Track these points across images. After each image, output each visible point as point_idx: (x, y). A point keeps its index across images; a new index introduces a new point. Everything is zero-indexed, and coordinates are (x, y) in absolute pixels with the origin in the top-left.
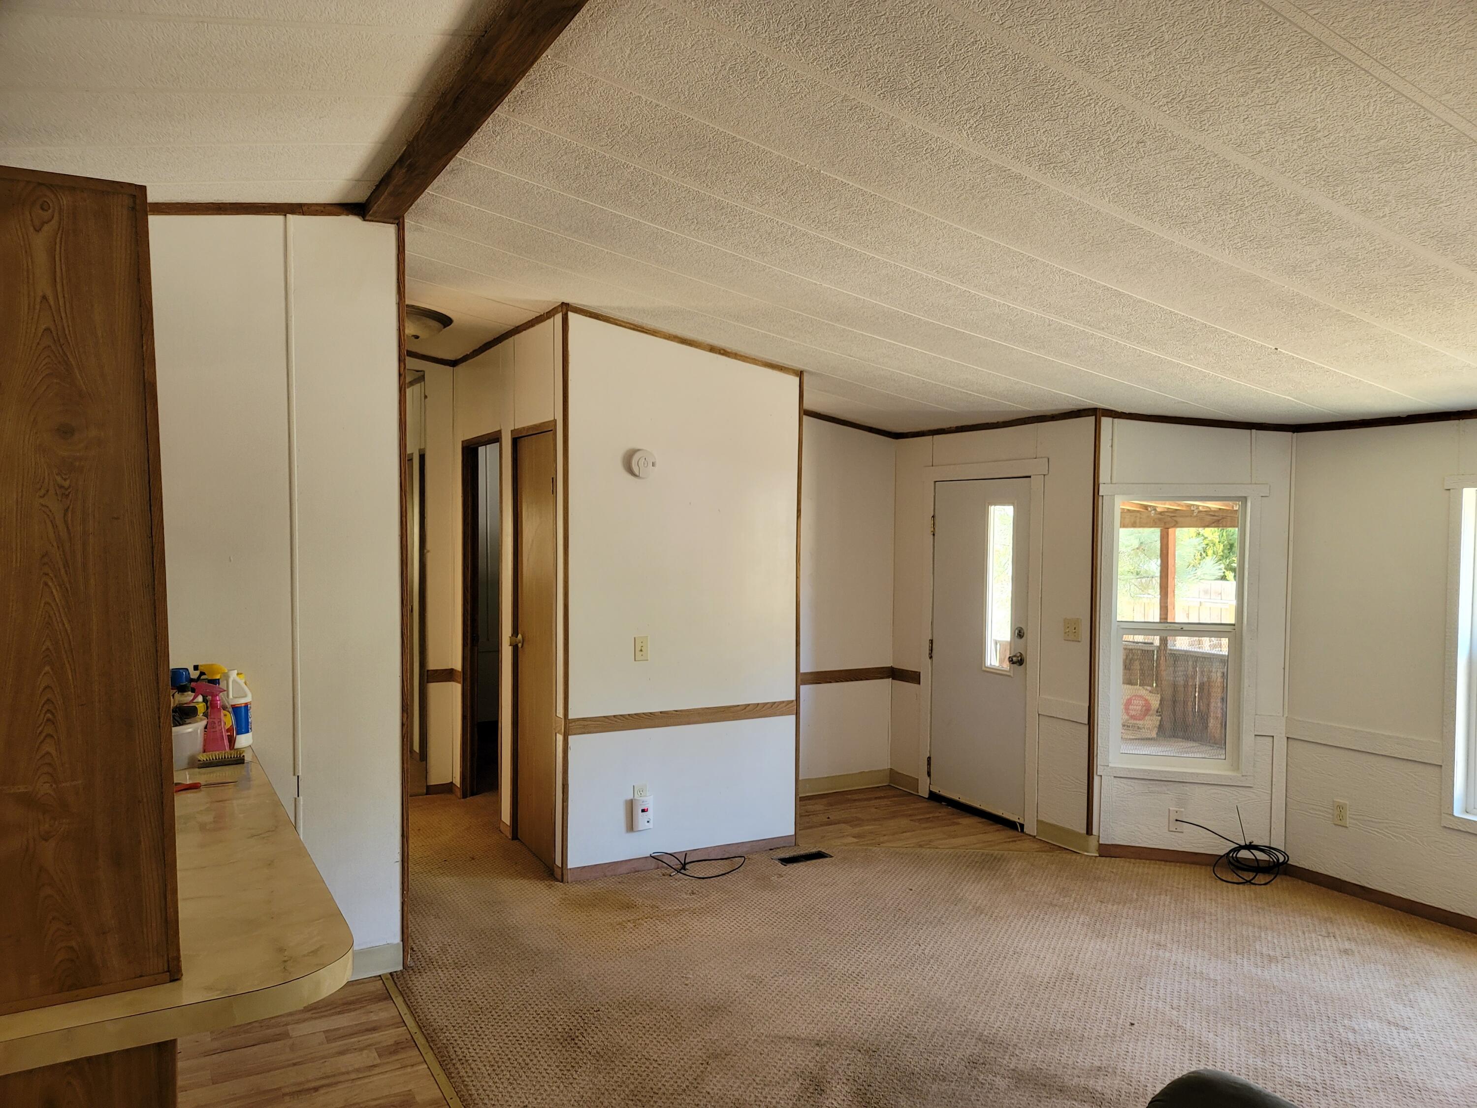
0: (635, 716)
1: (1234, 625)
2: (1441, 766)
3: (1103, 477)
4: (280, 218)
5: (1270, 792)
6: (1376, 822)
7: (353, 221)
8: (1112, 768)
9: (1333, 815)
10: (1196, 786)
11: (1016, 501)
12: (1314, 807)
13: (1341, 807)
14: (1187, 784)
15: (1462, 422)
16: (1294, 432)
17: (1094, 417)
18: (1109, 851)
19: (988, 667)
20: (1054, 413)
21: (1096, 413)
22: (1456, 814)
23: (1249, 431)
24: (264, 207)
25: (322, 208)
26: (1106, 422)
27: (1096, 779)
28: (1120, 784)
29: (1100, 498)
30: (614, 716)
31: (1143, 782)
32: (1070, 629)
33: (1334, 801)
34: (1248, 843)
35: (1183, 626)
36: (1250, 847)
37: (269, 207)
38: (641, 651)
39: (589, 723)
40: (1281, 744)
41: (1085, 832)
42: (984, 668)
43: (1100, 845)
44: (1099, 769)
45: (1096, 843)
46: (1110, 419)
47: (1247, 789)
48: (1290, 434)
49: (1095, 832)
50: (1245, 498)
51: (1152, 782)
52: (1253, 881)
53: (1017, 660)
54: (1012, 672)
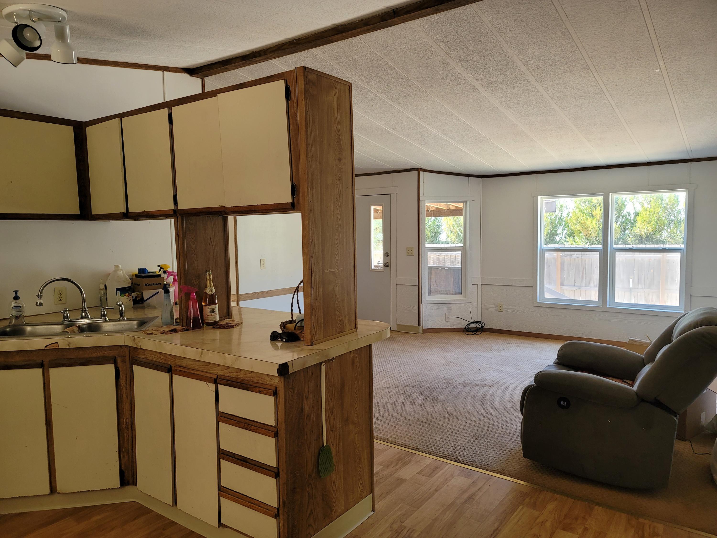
0: (262, 293)
1: (463, 247)
2: (533, 287)
3: (421, 194)
4: (161, 72)
5: (476, 304)
6: (512, 308)
7: (186, 76)
8: (427, 301)
9: (498, 308)
10: (454, 304)
11: (384, 204)
12: (491, 307)
13: (500, 305)
14: (451, 304)
15: (537, 175)
16: (482, 178)
17: (417, 171)
18: (427, 331)
19: (372, 269)
20: (400, 169)
21: (418, 170)
22: (538, 302)
23: (468, 177)
24: (155, 67)
25: (176, 69)
26: (422, 173)
27: (421, 305)
28: (429, 306)
29: (420, 202)
30: (255, 293)
31: (437, 305)
32: (409, 252)
33: (498, 304)
34: (473, 321)
35: (447, 248)
36: (474, 322)
37: (158, 67)
38: (263, 265)
39: (246, 296)
40: (480, 287)
41: (418, 325)
42: (371, 270)
43: (423, 329)
44: (422, 302)
45: (422, 329)
46: (423, 172)
47: (470, 304)
48: (480, 178)
49: (421, 325)
50: (466, 201)
51: (440, 304)
52: (476, 334)
53: (386, 265)
54: (384, 270)
